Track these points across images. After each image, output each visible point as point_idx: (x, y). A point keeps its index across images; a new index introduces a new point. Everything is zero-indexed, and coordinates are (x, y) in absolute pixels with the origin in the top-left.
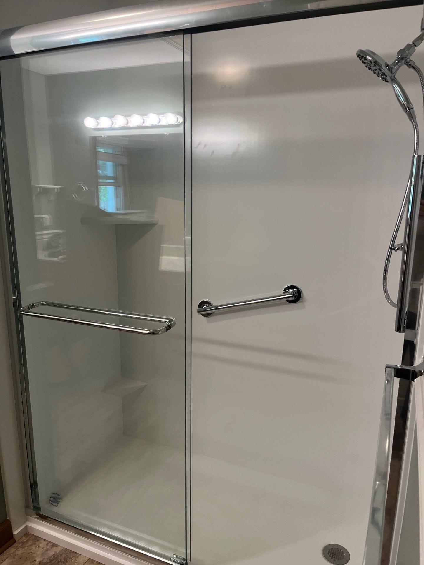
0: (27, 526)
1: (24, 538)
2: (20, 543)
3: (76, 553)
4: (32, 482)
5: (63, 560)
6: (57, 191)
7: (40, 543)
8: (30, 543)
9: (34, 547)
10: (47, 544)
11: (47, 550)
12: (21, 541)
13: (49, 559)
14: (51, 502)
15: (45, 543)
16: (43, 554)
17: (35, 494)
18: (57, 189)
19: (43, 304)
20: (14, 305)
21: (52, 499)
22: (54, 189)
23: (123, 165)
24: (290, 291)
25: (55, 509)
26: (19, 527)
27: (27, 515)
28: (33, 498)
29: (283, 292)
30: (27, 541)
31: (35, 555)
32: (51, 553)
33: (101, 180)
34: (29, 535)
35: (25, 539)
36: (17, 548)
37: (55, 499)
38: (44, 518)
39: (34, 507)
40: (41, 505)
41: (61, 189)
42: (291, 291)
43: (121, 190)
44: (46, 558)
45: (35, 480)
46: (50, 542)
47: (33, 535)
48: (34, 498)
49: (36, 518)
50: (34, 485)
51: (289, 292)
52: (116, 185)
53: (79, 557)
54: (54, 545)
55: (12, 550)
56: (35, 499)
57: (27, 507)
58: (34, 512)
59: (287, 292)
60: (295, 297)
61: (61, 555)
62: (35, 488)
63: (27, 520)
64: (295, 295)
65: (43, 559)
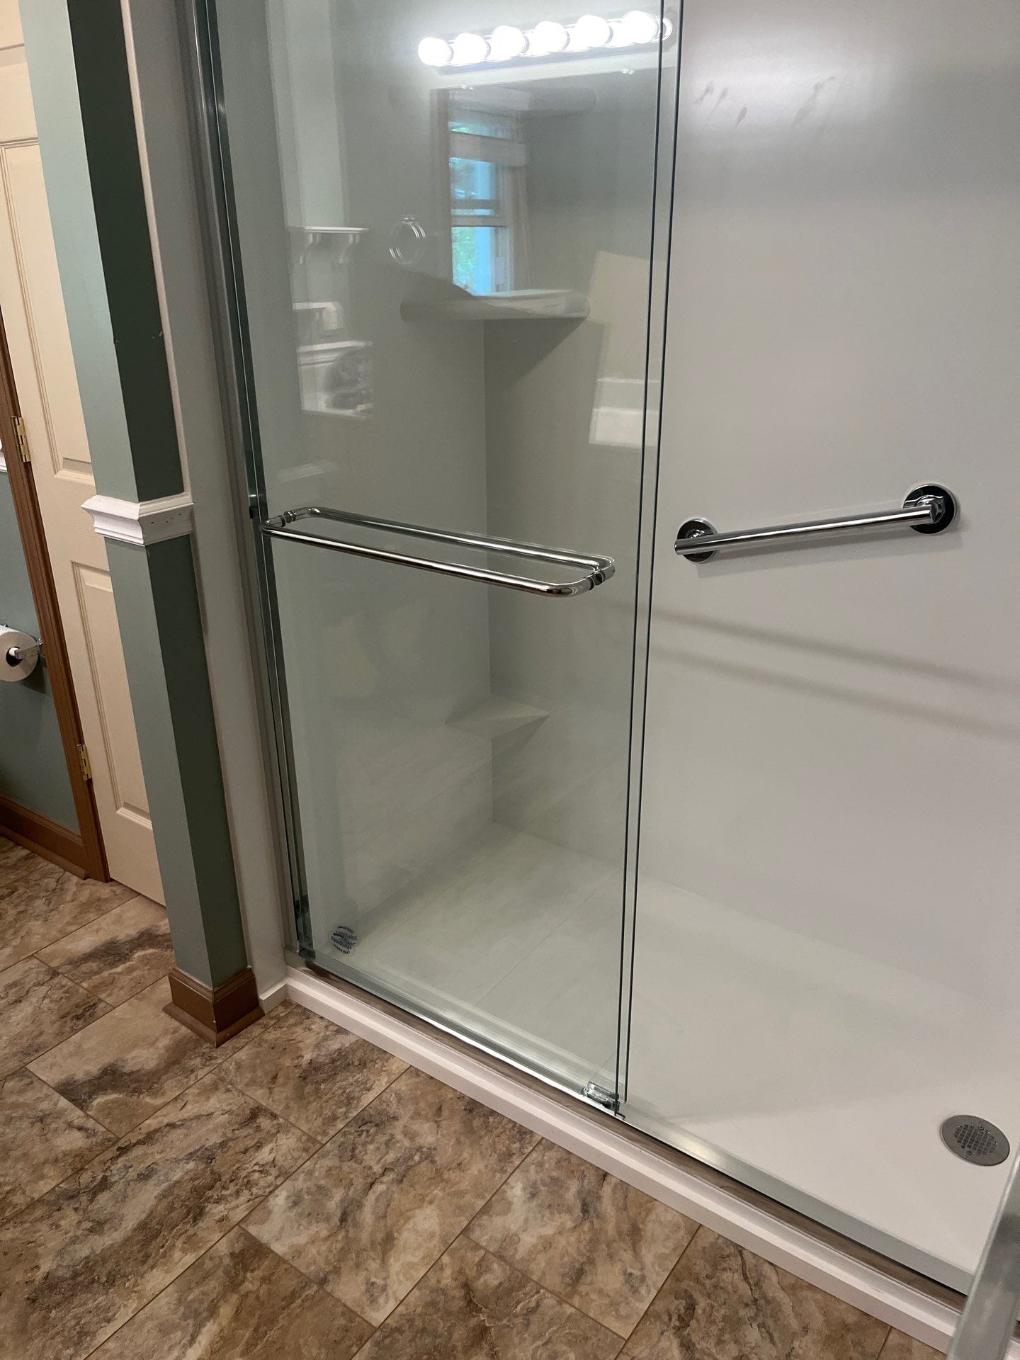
0: (286, 986)
1: (281, 1009)
2: (272, 1018)
3: (385, 1052)
4: (298, 898)
5: (357, 1063)
6: (354, 240)
7: (312, 1023)
8: (292, 1021)
9: (299, 1030)
10: (327, 1027)
11: (326, 1038)
12: (274, 1014)
13: (329, 1057)
14: (335, 943)
15: (323, 1024)
16: (318, 1046)
17: (304, 923)
18: (354, 235)
19: (314, 513)
20: (252, 513)
21: (337, 938)
22: (346, 235)
23: (513, 169)
24: (924, 501)
25: (345, 959)
26: (272, 986)
27: (287, 964)
28: (299, 931)
29: (906, 505)
30: (286, 1016)
31: (301, 1045)
32: (335, 1044)
33: (458, 212)
34: (291, 1004)
35: (282, 1012)
36: (266, 1027)
37: (344, 939)
38: (322, 973)
39: (302, 949)
40: (316, 947)
41: (362, 234)
42: (926, 500)
43: (507, 237)
44: (323, 1054)
45: (304, 894)
46: (333, 1024)
47: (299, 1006)
48: (301, 930)
49: (304, 971)
50: (301, 906)
51: (922, 503)
52: (495, 223)
53: (391, 1060)
54: (340, 1031)
55: (255, 1030)
56: (304, 933)
57: (287, 947)
58: (303, 960)
59: (916, 504)
60: (935, 518)
61: (354, 1051)
62: (303, 911)
63: (287, 975)
64: (938, 511)
65: (318, 1055)
